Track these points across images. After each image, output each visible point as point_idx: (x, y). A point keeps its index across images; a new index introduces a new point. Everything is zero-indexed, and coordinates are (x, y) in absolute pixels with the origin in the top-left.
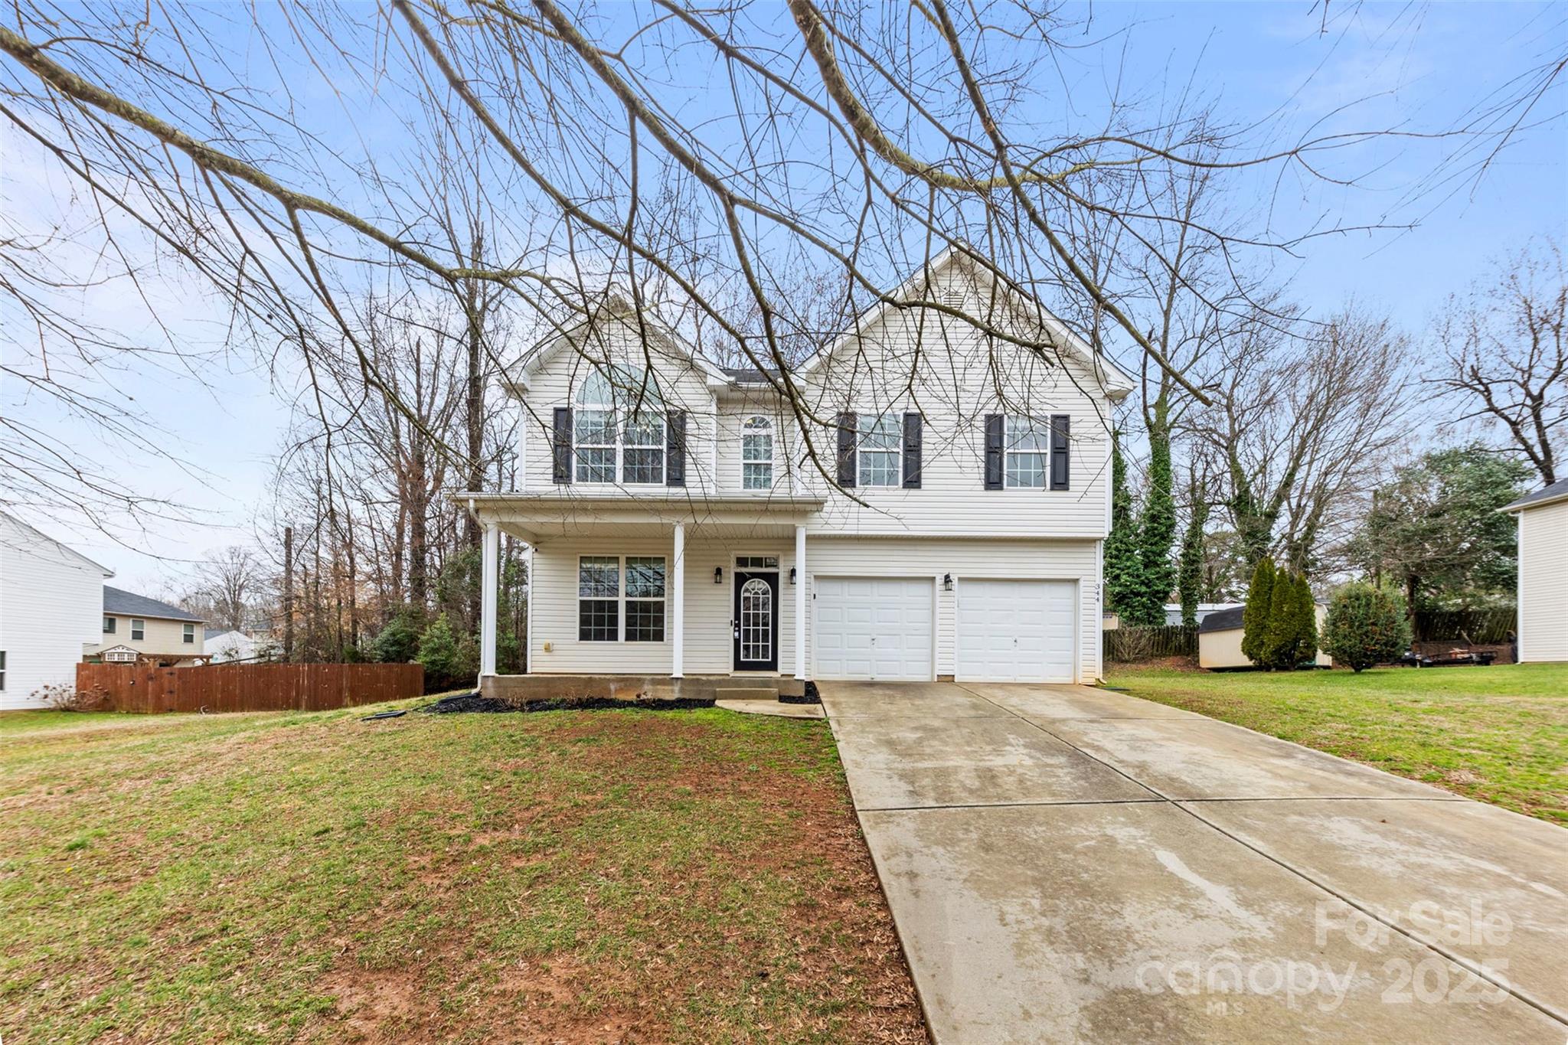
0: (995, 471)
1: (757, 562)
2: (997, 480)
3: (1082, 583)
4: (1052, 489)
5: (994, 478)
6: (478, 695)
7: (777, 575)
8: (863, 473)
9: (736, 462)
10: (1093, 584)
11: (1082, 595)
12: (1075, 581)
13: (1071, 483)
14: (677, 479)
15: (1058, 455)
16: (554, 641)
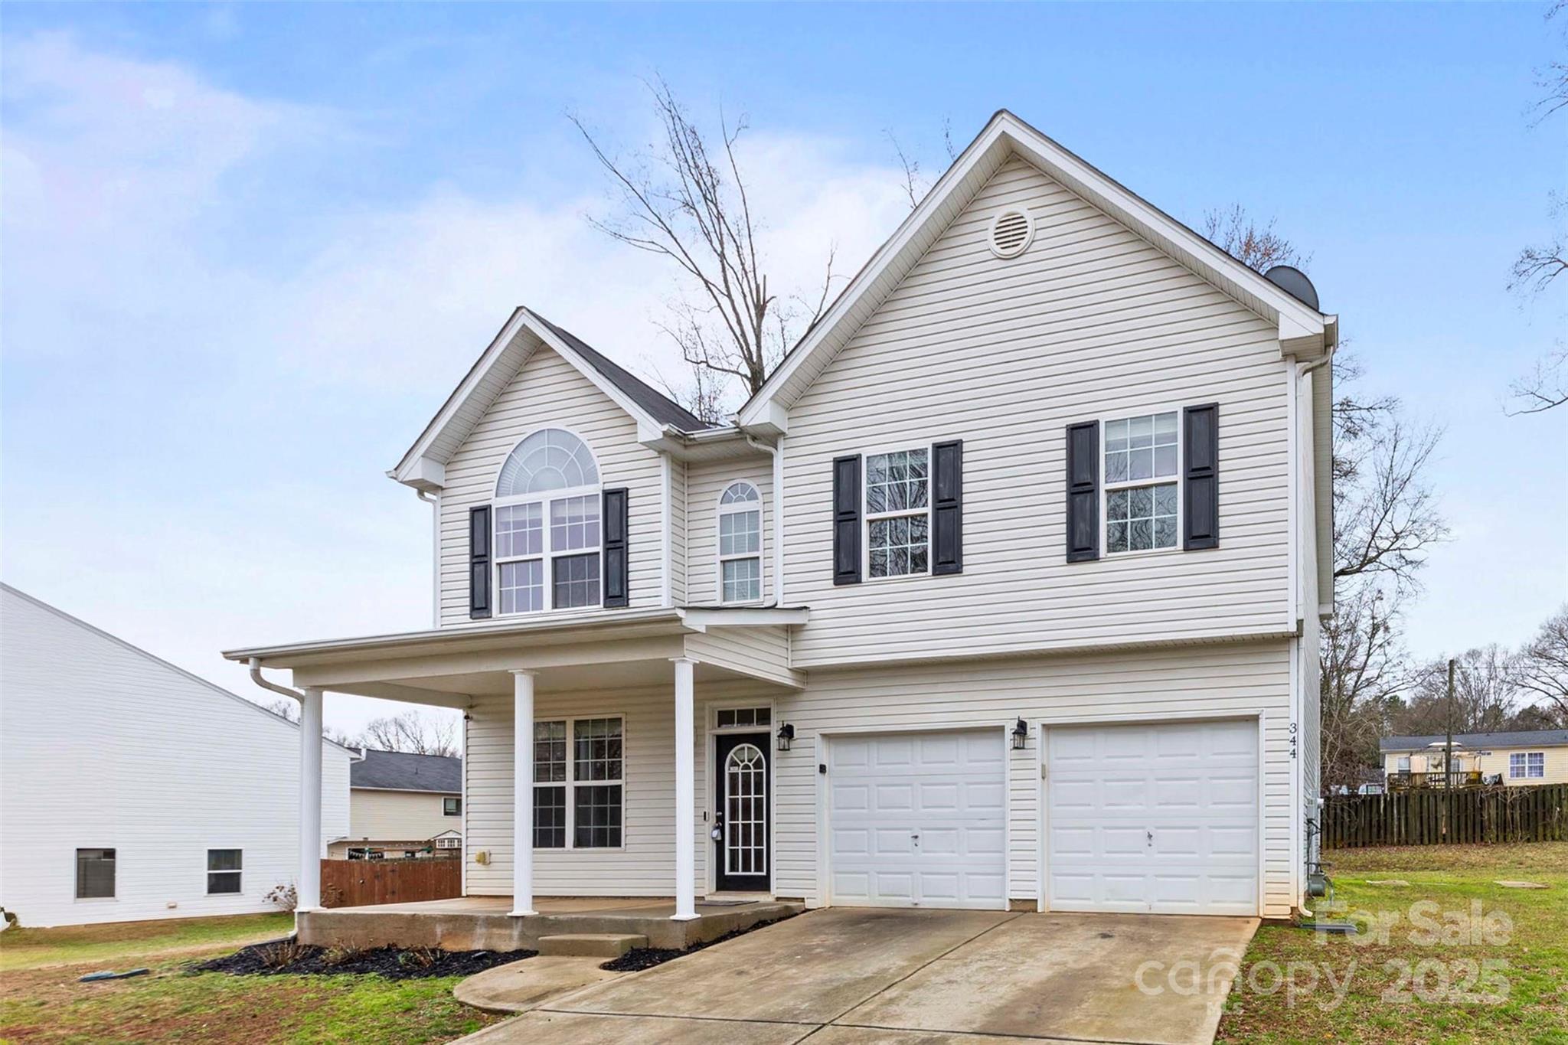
0: (1082, 527)
1: (745, 716)
2: (1085, 544)
3: (1263, 723)
4: (1187, 549)
5: (1081, 541)
6: (295, 939)
7: (768, 735)
8: (873, 556)
9: (710, 559)
10: (1285, 723)
11: (1264, 745)
12: (1255, 719)
13: (1222, 533)
14: (618, 596)
15: (1197, 483)
16: (493, 850)
